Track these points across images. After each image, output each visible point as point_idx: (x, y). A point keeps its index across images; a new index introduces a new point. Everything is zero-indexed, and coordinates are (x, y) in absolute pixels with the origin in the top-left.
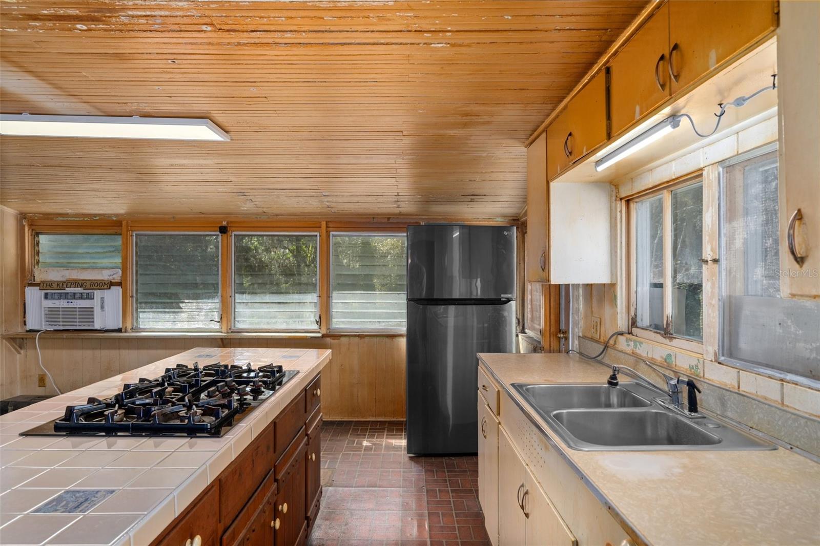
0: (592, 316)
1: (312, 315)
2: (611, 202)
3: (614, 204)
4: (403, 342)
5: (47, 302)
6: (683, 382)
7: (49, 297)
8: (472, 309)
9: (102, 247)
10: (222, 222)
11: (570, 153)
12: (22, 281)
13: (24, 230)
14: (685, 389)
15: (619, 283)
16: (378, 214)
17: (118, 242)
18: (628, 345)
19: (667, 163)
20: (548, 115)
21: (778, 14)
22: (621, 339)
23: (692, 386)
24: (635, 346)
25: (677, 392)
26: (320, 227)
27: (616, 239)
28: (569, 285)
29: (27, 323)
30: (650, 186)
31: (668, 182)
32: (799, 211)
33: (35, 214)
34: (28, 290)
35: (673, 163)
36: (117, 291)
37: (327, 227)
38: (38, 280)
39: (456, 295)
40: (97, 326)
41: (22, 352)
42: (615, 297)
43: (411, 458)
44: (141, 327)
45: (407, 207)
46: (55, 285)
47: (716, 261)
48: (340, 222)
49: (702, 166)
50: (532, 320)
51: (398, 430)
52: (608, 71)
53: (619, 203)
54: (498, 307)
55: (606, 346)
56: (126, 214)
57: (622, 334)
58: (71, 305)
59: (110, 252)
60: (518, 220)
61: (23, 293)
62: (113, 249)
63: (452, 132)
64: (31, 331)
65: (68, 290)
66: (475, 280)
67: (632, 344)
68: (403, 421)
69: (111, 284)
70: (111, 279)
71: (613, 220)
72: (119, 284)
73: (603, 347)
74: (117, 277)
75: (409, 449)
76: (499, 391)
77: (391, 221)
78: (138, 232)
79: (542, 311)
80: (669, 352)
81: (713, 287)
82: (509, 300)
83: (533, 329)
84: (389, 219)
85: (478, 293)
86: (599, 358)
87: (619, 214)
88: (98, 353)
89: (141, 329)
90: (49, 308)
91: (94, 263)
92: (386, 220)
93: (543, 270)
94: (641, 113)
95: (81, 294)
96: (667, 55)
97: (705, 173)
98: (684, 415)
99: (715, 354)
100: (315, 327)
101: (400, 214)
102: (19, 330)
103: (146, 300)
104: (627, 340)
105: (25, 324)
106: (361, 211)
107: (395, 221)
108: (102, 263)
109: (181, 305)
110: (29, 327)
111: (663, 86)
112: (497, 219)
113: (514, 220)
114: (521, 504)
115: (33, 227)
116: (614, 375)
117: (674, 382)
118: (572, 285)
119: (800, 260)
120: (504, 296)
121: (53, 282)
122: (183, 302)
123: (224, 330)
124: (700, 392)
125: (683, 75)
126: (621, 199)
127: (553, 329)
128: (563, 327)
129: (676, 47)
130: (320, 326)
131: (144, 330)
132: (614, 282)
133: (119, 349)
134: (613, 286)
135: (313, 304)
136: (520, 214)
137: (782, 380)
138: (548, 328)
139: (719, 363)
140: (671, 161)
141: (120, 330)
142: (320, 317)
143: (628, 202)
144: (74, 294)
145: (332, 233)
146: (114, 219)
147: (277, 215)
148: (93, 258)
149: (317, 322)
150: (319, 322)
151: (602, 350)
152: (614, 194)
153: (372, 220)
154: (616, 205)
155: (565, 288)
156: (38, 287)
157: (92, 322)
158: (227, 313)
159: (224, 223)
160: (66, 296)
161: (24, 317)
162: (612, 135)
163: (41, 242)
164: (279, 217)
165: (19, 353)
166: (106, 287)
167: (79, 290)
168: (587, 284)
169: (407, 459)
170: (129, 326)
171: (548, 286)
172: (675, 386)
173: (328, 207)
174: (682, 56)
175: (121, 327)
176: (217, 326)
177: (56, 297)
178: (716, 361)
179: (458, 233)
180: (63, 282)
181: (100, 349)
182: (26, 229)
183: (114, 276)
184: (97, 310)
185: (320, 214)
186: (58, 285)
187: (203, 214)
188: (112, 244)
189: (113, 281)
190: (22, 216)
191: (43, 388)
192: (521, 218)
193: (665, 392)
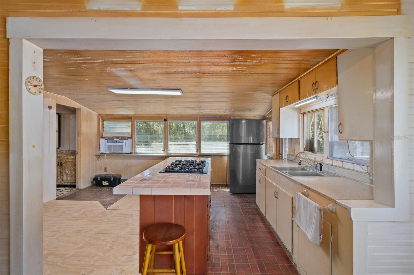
0: (292, 148)
1: (194, 149)
2: (298, 114)
3: (299, 115)
4: (226, 158)
5: (108, 143)
6: (318, 163)
7: (109, 142)
8: (249, 147)
9: (125, 126)
10: (165, 117)
11: (288, 101)
12: (99, 137)
13: (100, 120)
14: (319, 165)
15: (300, 138)
16: (217, 115)
17: (130, 124)
18: (303, 156)
19: (315, 105)
20: (280, 89)
21: (337, 82)
22: (301, 154)
23: (321, 164)
24: (305, 156)
25: (317, 166)
26: (197, 119)
27: (300, 125)
28: (283, 139)
29: (101, 150)
30: (310, 111)
31: (315, 110)
32: (341, 123)
33: (103, 114)
34: (101, 140)
35: (317, 105)
36: (130, 140)
37: (200, 119)
38: (104, 136)
39: (243, 142)
40: (124, 152)
41: (99, 160)
42: (299, 142)
43: (231, 194)
44: (138, 152)
45: (227, 113)
46: (110, 138)
47: (327, 132)
48: (204, 117)
49: (324, 107)
50: (269, 150)
51: (224, 187)
52: (299, 81)
53: (301, 114)
54: (260, 146)
55: (296, 157)
56: (134, 115)
57: (301, 153)
58: (116, 145)
59: (127, 127)
60: (264, 117)
61: (99, 141)
62: (128, 126)
63: (249, 93)
64: (102, 153)
65: (115, 140)
66: (250, 137)
67: (304, 155)
68: (225, 184)
69: (128, 138)
70: (127, 136)
71: (299, 119)
72: (131, 138)
73: (295, 157)
74: (130, 136)
75: (230, 192)
76: (266, 169)
77: (221, 117)
78: (137, 121)
79: (274, 148)
80: (315, 157)
81: (327, 139)
82: (263, 144)
83: (270, 154)
84: (221, 116)
85: (251, 141)
86: (294, 161)
87: (301, 118)
88: (124, 160)
89: (137, 153)
90: (109, 146)
91: (122, 131)
92: (220, 117)
93: (278, 134)
94: (308, 95)
95: (119, 141)
96: (315, 83)
97: (325, 108)
98: (318, 172)
99: (327, 157)
100: (195, 152)
101: (225, 115)
102: (98, 153)
103: (139, 143)
104: (303, 155)
105: (100, 151)
106: (212, 114)
107: (223, 117)
108: (124, 131)
109: (151, 145)
110: (101, 152)
111: (314, 90)
112: (258, 117)
113: (263, 117)
114: (275, 196)
115: (102, 119)
116: (300, 162)
117: (316, 164)
118: (284, 138)
119: (341, 133)
120: (261, 142)
121: (109, 137)
122: (152, 144)
123: (165, 153)
124: (323, 166)
125: (318, 89)
126: (301, 113)
127: (277, 153)
128: (281, 152)
129: (317, 82)
130: (197, 152)
131: (139, 153)
132: (299, 138)
133: (131, 159)
134: (299, 139)
135: (194, 145)
136: (265, 115)
137: (343, 161)
138: (276, 153)
139: (328, 159)
140: (316, 104)
141: (131, 153)
142: (197, 149)
143: (303, 114)
144: (117, 141)
145: (201, 121)
146: (129, 116)
147: (183, 115)
148: (121, 129)
149: (196, 151)
150: (197, 151)
151: (295, 158)
152: (299, 112)
153: (215, 117)
154: (300, 115)
155: (282, 140)
156: (104, 139)
157: (123, 150)
158: (166, 147)
159: (165, 118)
160: (114, 142)
161: (100, 149)
162: (300, 98)
163: (104, 124)
164: (184, 116)
165: (98, 160)
166: (126, 139)
167: (118, 140)
168: (290, 139)
169: (230, 195)
170: (134, 152)
171: (276, 139)
172: (317, 165)
173: (201, 113)
174: (318, 84)
175: (131, 152)
176: (162, 152)
177: (111, 142)
178: (327, 158)
179: (244, 121)
180: (113, 137)
181: (125, 159)
182: (100, 119)
183: (129, 135)
184: (124, 146)
185: (198, 115)
186: (111, 138)
187: (159, 115)
188: (128, 124)
189: (129, 137)
190: (99, 115)
191: (106, 172)
192: (266, 116)
193: (314, 167)
